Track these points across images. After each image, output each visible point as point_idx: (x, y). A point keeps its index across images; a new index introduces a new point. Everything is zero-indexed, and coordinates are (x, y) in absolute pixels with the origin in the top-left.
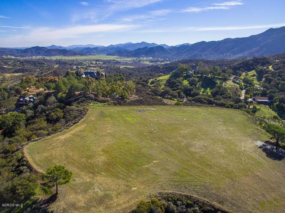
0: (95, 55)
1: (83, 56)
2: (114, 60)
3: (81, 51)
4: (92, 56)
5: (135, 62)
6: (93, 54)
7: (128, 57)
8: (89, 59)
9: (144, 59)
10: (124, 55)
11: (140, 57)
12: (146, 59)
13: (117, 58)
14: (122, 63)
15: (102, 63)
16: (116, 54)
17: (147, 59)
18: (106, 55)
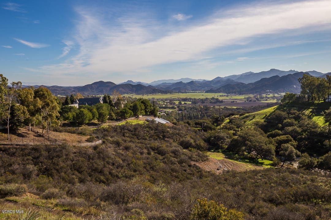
0: (186, 93)
1: (166, 93)
2: (213, 98)
3: (168, 88)
4: (181, 94)
5: (251, 101)
6: (184, 91)
7: (240, 93)
8: (173, 98)
9: (268, 96)
10: (234, 90)
11: (263, 94)
12: (272, 96)
13: (221, 96)
14: (225, 103)
15: (191, 103)
16: (221, 90)
17: (276, 95)
18: (205, 92)
